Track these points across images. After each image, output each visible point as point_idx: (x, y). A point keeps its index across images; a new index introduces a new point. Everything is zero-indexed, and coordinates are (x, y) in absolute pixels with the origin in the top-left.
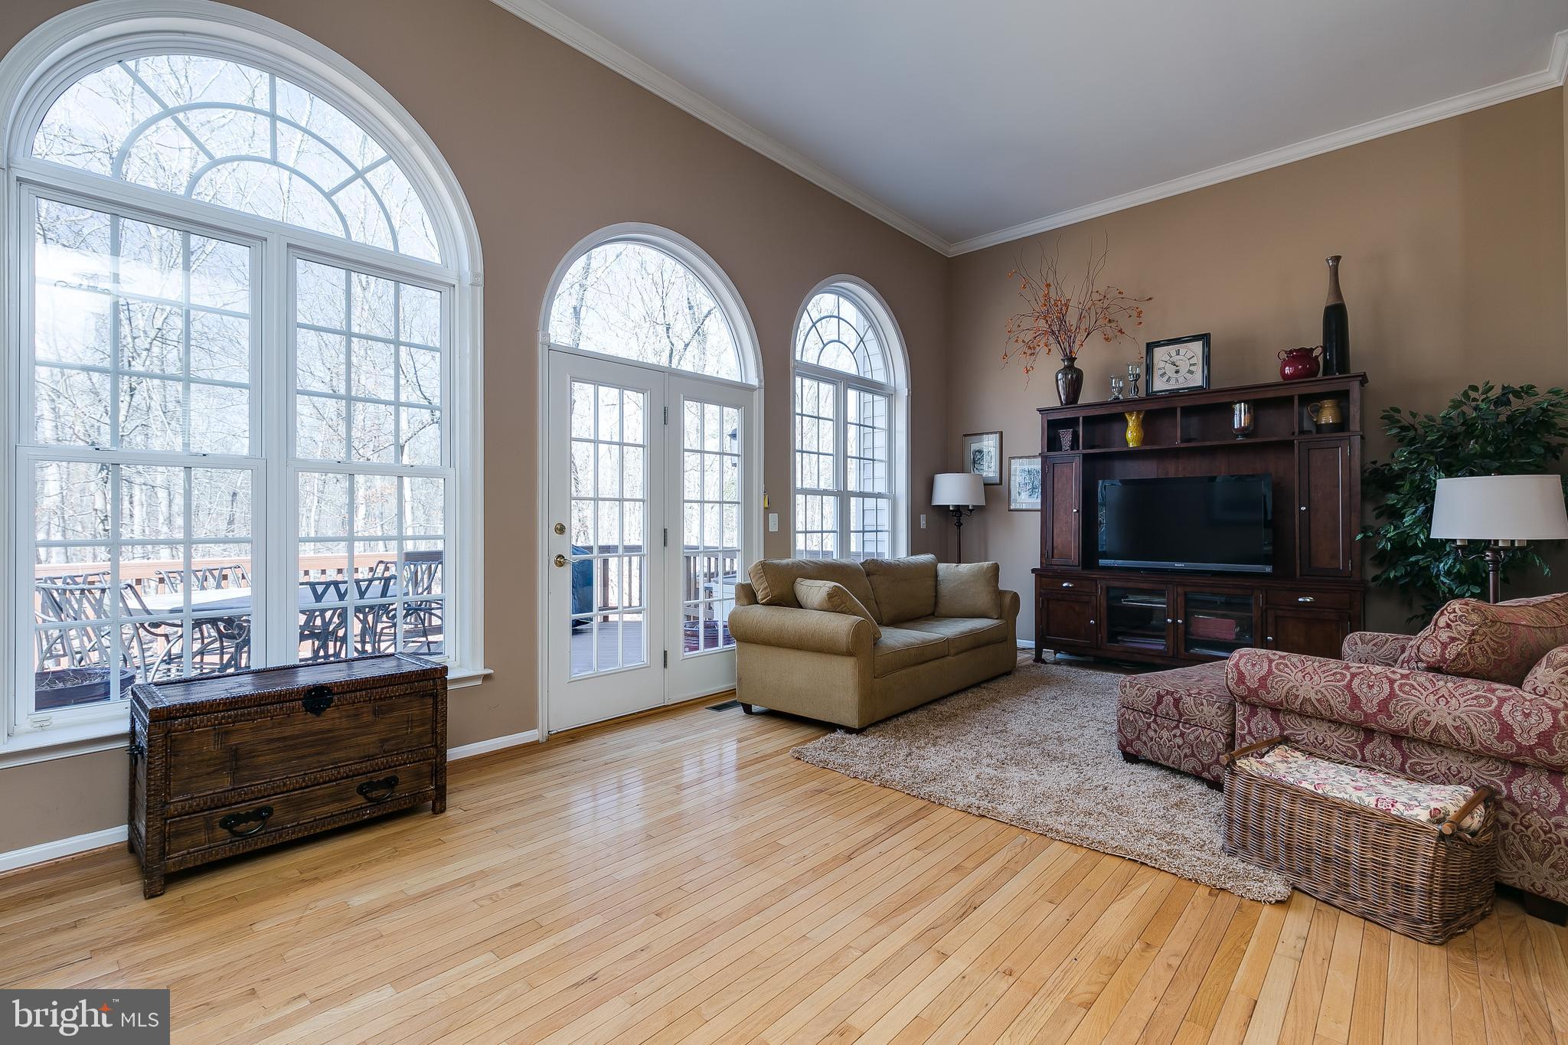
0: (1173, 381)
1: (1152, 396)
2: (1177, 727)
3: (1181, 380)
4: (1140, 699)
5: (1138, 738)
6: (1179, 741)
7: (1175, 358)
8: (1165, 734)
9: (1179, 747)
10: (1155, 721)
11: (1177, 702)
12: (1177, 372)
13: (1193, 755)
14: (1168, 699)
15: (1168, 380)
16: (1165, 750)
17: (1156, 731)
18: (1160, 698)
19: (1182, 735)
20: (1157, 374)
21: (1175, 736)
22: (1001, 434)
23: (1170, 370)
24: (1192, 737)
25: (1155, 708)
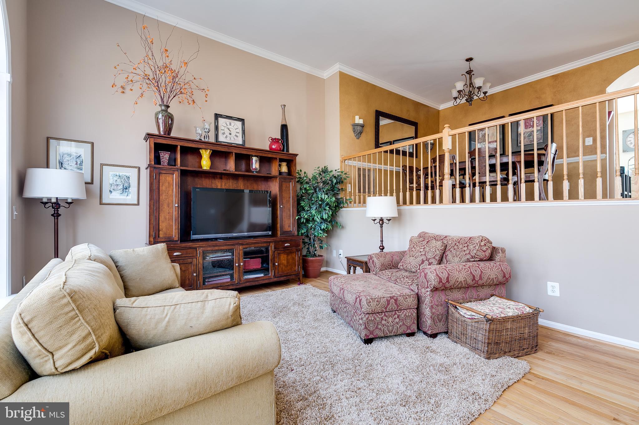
0: (228, 138)
1: (217, 143)
2: (396, 313)
3: (232, 139)
4: (378, 306)
5: (377, 327)
6: (397, 320)
7: (229, 127)
8: (390, 320)
9: (397, 323)
10: (385, 315)
11: (396, 300)
12: (230, 134)
13: (404, 324)
14: (392, 301)
15: (226, 137)
16: (391, 328)
17: (386, 320)
18: (388, 302)
19: (398, 317)
20: (220, 132)
21: (395, 319)
23: (227, 132)
24: (403, 316)
25: (386, 308)
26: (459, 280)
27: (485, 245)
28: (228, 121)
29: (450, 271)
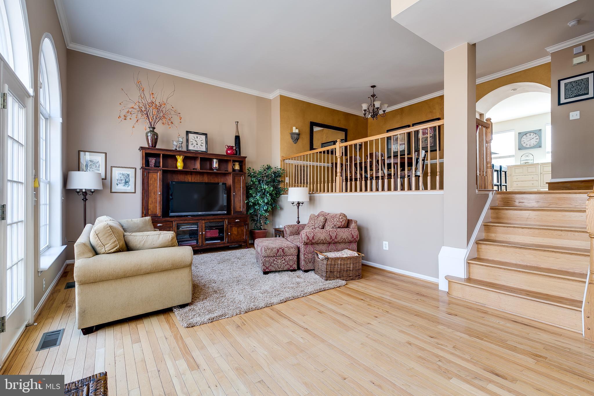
0: (196, 147)
1: (188, 151)
2: (283, 258)
3: (198, 147)
4: (272, 253)
5: (271, 265)
6: (284, 261)
7: (196, 139)
8: (279, 261)
9: (284, 263)
10: (276, 258)
11: (283, 250)
12: (197, 144)
13: (288, 264)
14: (281, 250)
15: (194, 146)
16: (279, 266)
17: (276, 261)
18: (278, 251)
19: (284, 259)
20: (190, 143)
21: (282, 261)
22: (106, 154)
23: (195, 143)
24: (287, 259)
25: (276, 254)
26: (321, 238)
27: (342, 218)
28: (195, 135)
29: (316, 233)
